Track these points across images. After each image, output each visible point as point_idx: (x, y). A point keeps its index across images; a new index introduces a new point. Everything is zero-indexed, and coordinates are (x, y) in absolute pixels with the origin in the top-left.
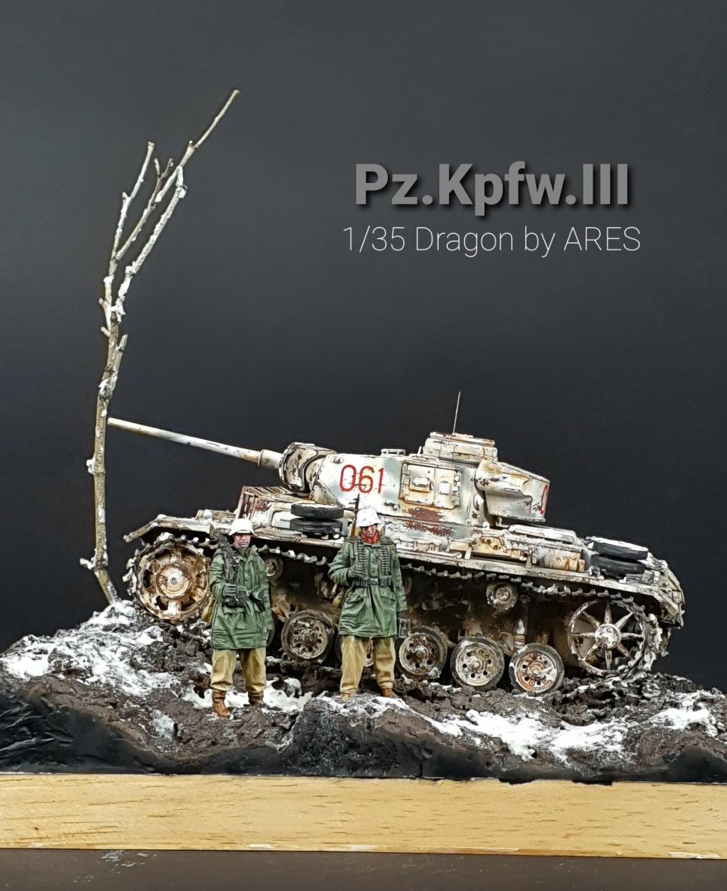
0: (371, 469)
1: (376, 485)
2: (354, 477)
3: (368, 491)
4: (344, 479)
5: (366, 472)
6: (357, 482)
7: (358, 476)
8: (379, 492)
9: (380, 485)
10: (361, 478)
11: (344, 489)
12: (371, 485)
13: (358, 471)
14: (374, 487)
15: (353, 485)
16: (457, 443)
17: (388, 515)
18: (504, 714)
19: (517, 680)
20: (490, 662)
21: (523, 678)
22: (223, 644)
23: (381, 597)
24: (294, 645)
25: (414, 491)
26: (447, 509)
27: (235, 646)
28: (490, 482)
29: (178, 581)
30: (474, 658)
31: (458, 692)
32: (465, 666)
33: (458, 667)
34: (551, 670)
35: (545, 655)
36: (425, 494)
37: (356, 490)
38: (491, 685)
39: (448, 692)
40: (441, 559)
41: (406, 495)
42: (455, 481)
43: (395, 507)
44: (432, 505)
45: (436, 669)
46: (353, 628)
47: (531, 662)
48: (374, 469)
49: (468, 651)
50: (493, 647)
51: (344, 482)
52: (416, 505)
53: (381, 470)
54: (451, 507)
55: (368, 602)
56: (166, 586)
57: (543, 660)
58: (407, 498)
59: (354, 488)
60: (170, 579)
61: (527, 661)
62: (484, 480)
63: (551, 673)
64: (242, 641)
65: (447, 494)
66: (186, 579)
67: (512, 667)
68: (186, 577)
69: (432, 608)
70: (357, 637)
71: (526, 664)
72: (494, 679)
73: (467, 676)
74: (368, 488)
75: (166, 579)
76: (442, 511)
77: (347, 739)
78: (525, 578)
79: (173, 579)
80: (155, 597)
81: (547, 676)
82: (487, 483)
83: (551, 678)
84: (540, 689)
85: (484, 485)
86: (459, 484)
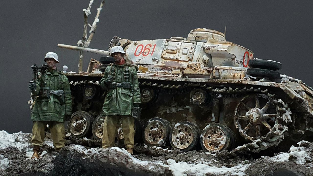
0: (150, 45)
1: (151, 52)
2: (142, 49)
3: (146, 55)
4: (137, 51)
5: (148, 47)
6: (142, 52)
7: (144, 49)
8: (151, 55)
9: (153, 52)
10: (144, 50)
11: (135, 55)
12: (149, 52)
13: (144, 47)
14: (150, 53)
15: (140, 53)
16: (198, 32)
17: (153, 65)
18: (191, 162)
19: (204, 145)
20: (190, 135)
21: (208, 144)
23: (121, 93)
24: (98, 131)
25: (168, 53)
26: (185, 61)
27: (41, 119)
28: (211, 48)
30: (181, 133)
31: (170, 152)
32: (177, 138)
33: (174, 139)
34: (223, 139)
35: (220, 129)
36: (174, 54)
37: (141, 55)
38: (190, 148)
39: (165, 152)
40: (165, 78)
41: (163, 55)
42: (192, 48)
43: (157, 60)
44: (177, 60)
45: (162, 140)
46: (107, 111)
47: (212, 134)
48: (152, 45)
49: (179, 129)
50: (191, 126)
51: (136, 52)
52: (168, 60)
53: (155, 45)
54: (188, 60)
55: (114, 96)
57: (219, 132)
58: (164, 56)
59: (141, 54)
61: (210, 133)
62: (208, 47)
63: (223, 140)
64: (45, 116)
65: (186, 54)
67: (201, 137)
69: (172, 112)
70: (109, 116)
71: (210, 135)
72: (191, 144)
73: (178, 143)
74: (147, 53)
76: (182, 62)
77: (80, 167)
78: (208, 84)
81: (221, 142)
82: (210, 48)
83: (223, 143)
84: (217, 150)
85: (208, 50)
86: (193, 49)
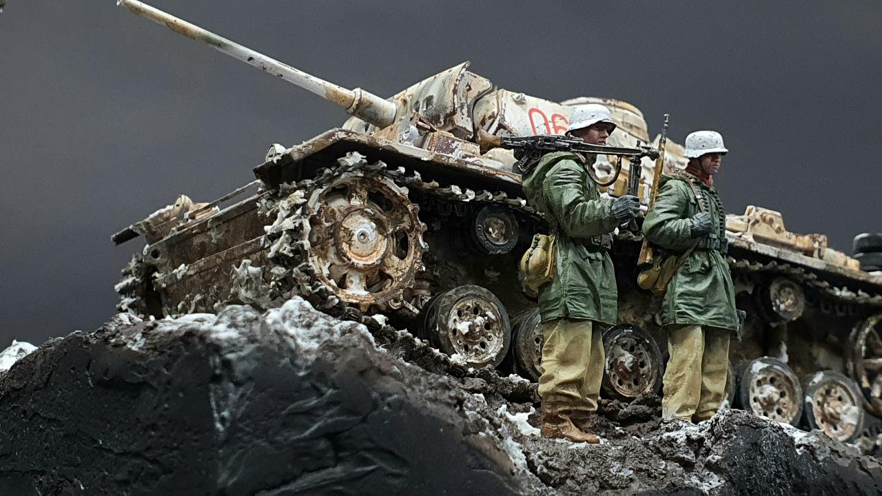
0: (563, 118)
4: (535, 125)
5: (559, 122)
7: (551, 125)
10: (556, 128)
13: (549, 118)
20: (783, 395)
21: (819, 419)
22: (583, 310)
29: (370, 238)
30: (770, 388)
32: (756, 400)
33: (752, 400)
34: (848, 409)
47: (825, 397)
49: (760, 377)
50: (789, 372)
51: (537, 130)
56: (350, 245)
57: (838, 394)
60: (357, 233)
61: (821, 395)
63: (848, 413)
66: (380, 237)
67: (809, 403)
68: (382, 234)
71: (821, 400)
72: (795, 419)
75: (351, 235)
79: (363, 234)
80: (328, 265)
81: (845, 417)
83: (851, 420)
84: (839, 435)
